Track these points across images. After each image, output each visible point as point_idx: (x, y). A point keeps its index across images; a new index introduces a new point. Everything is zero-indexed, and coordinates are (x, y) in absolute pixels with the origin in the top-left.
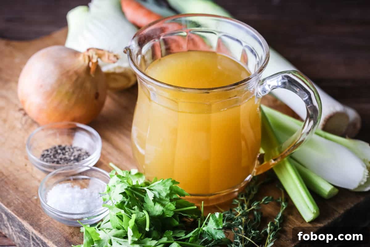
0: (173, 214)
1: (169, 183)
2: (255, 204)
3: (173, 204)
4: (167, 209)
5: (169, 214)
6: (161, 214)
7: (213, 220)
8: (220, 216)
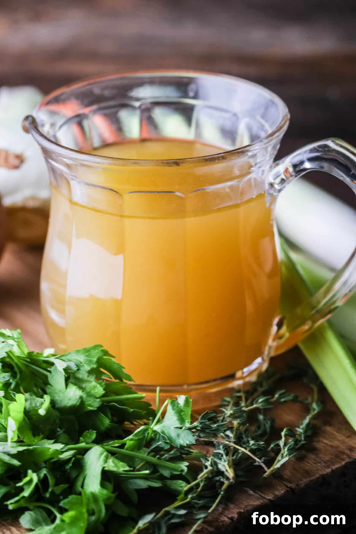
0: (100, 403)
1: (98, 353)
2: (260, 400)
3: (100, 384)
4: (89, 395)
5: (92, 404)
6: (78, 404)
7: (173, 409)
8: (187, 401)
